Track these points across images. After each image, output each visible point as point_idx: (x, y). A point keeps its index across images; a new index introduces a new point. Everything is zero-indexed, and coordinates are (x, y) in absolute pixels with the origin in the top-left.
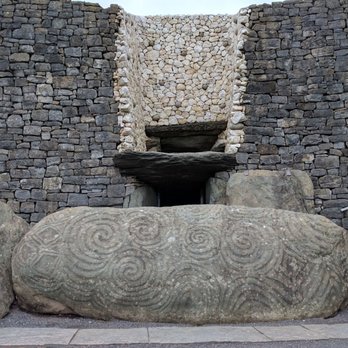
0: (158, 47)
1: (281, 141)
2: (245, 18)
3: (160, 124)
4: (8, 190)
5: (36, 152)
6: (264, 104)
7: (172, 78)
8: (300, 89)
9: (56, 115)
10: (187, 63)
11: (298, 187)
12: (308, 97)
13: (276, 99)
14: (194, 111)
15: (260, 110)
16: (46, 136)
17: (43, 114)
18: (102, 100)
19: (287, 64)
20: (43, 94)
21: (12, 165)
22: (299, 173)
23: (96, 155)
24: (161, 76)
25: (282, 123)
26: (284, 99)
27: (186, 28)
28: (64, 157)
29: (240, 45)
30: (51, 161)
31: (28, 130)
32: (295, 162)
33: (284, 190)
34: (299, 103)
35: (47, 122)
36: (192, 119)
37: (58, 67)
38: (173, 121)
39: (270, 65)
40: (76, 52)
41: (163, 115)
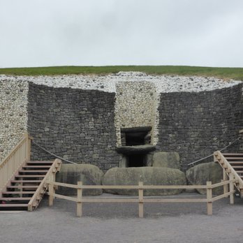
0: (124, 95)
1: (170, 142)
2: (159, 97)
3: (125, 127)
4: (82, 158)
5: (90, 146)
6: (165, 128)
7: (130, 108)
8: (177, 124)
9: (96, 133)
10: (135, 102)
11: (175, 158)
12: (179, 127)
13: (169, 127)
14: (139, 122)
15: (164, 131)
16: (92, 140)
17: (91, 133)
18: (110, 127)
19: (173, 115)
20: (91, 125)
21: (83, 150)
22: (175, 153)
23: (109, 146)
24: (125, 108)
25: (171, 135)
26: (171, 127)
27: (135, 87)
28: (99, 147)
29: (157, 107)
30: (95, 148)
31: (86, 138)
32: (175, 149)
33: (170, 159)
34: (176, 129)
35: (93, 135)
36: (138, 126)
37: (96, 115)
38: (130, 126)
39: (167, 115)
40: (101, 110)
41: (126, 124)
